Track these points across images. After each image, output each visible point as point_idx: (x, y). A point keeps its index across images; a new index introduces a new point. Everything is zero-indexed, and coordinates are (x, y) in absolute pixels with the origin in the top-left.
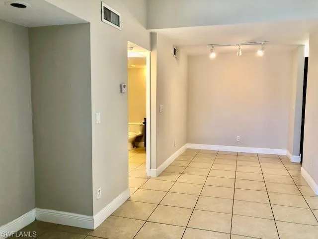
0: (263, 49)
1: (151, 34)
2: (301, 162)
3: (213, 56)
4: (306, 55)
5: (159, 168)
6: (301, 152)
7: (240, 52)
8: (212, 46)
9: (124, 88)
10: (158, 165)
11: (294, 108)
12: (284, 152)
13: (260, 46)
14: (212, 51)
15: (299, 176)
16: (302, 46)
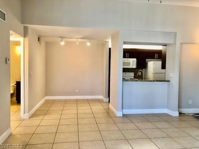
0: (90, 42)
1: (24, 27)
2: (109, 101)
3: (62, 43)
4: (110, 47)
5: (30, 112)
6: (109, 96)
7: (78, 42)
8: (62, 38)
9: (9, 60)
10: (29, 110)
11: (105, 73)
12: (101, 97)
13: (88, 40)
14: (62, 41)
15: (109, 108)
16: (108, 42)
